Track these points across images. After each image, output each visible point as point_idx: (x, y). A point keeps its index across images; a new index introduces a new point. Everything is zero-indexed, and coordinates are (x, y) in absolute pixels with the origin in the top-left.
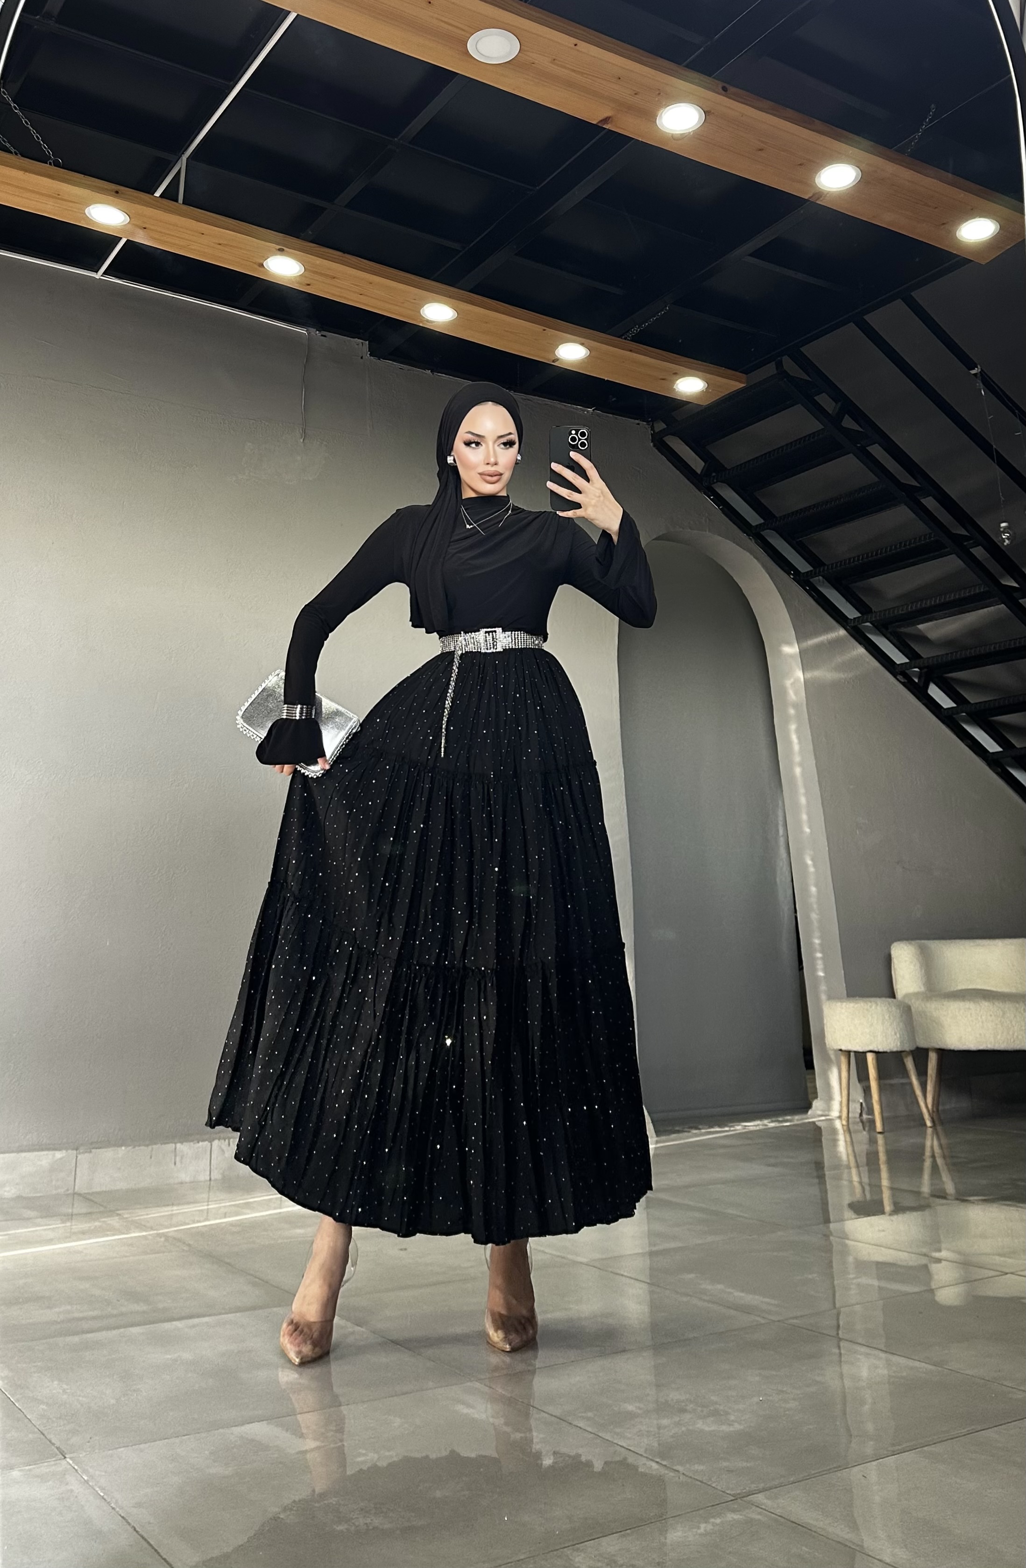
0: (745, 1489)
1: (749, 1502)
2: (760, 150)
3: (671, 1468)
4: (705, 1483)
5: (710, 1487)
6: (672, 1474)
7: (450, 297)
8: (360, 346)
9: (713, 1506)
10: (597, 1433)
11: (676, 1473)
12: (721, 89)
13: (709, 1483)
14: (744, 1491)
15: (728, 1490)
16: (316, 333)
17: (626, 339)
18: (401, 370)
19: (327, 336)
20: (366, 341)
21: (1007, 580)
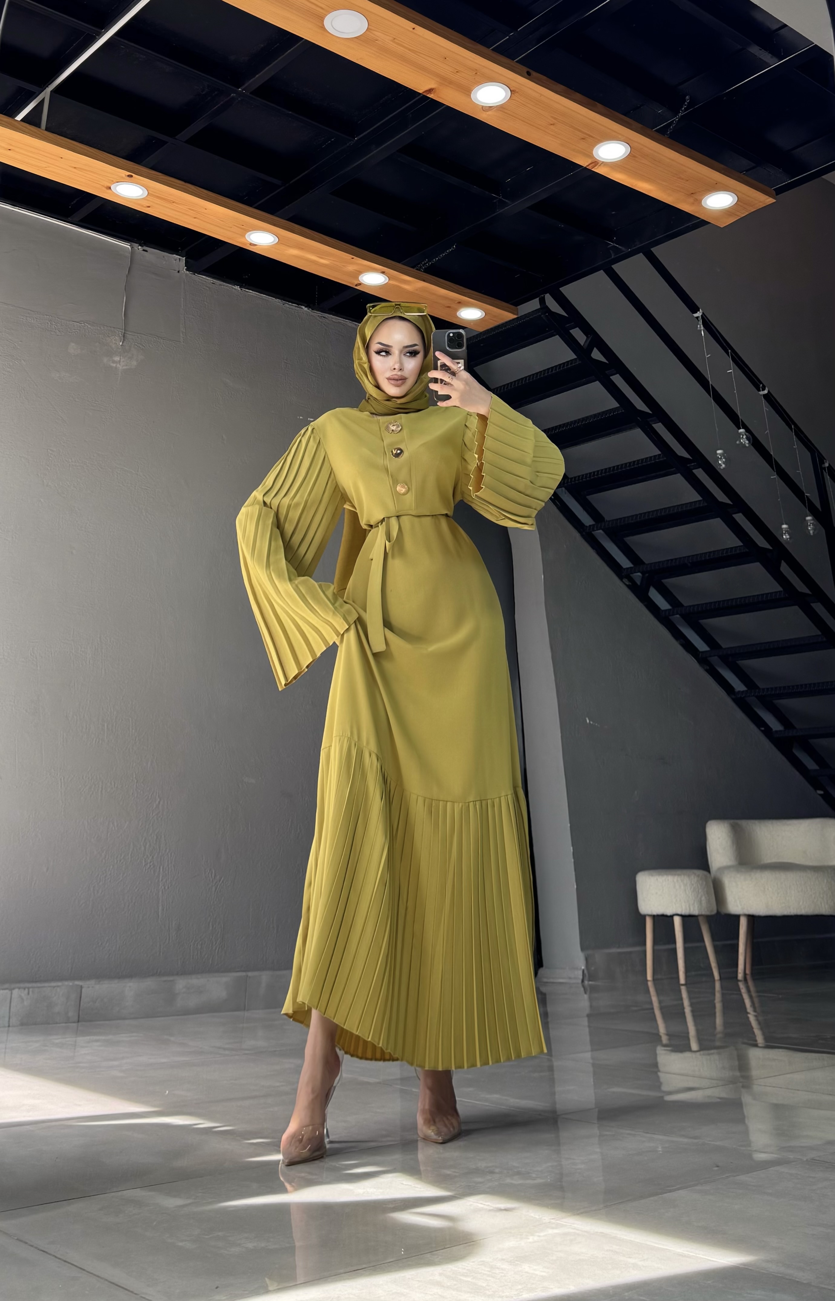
2: (552, 124)
7: (273, 225)
8: (177, 261)
12: (525, 73)
16: (137, 248)
17: (420, 270)
18: (213, 284)
19: (148, 251)
20: (183, 257)
21: (722, 497)
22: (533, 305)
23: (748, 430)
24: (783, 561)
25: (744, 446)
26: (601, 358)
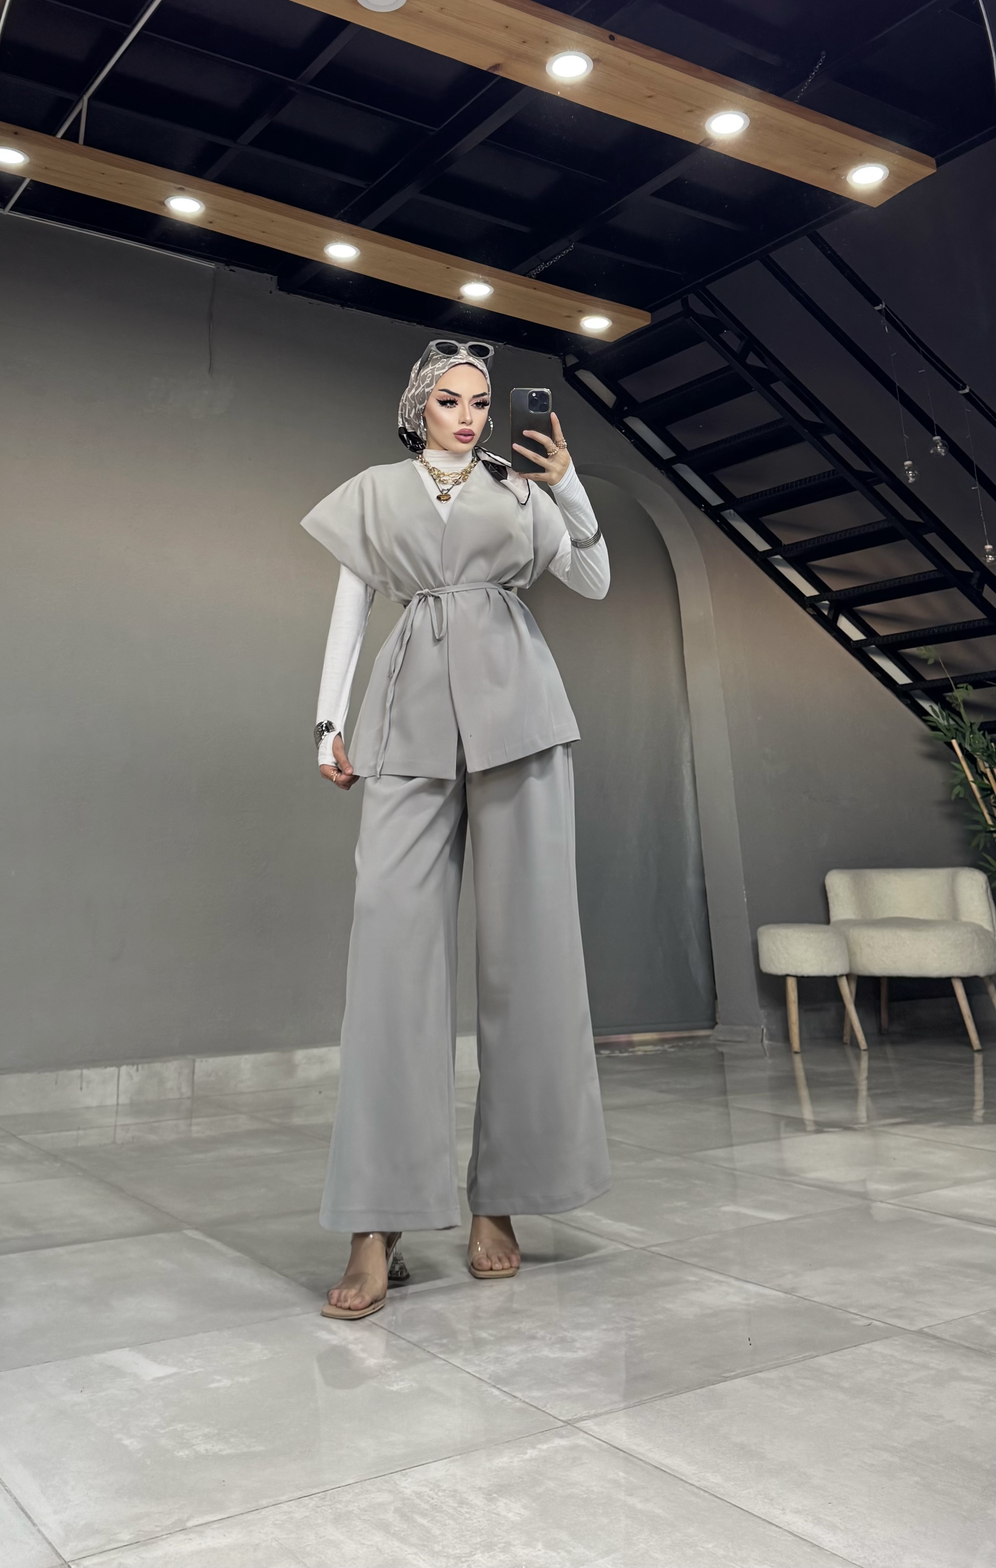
0: (577, 1415)
1: (577, 1428)
2: (649, 97)
3: (511, 1394)
4: (540, 1409)
5: (543, 1413)
6: (509, 1400)
7: (353, 235)
8: (267, 281)
9: (543, 1431)
10: (447, 1360)
11: (515, 1399)
12: (608, 39)
13: (543, 1409)
14: (575, 1417)
15: (560, 1416)
16: (224, 269)
17: (531, 277)
18: (310, 304)
19: (235, 270)
20: (275, 275)
21: (911, 516)
22: (676, 307)
23: (944, 436)
24: (985, 584)
25: (940, 455)
26: (759, 364)
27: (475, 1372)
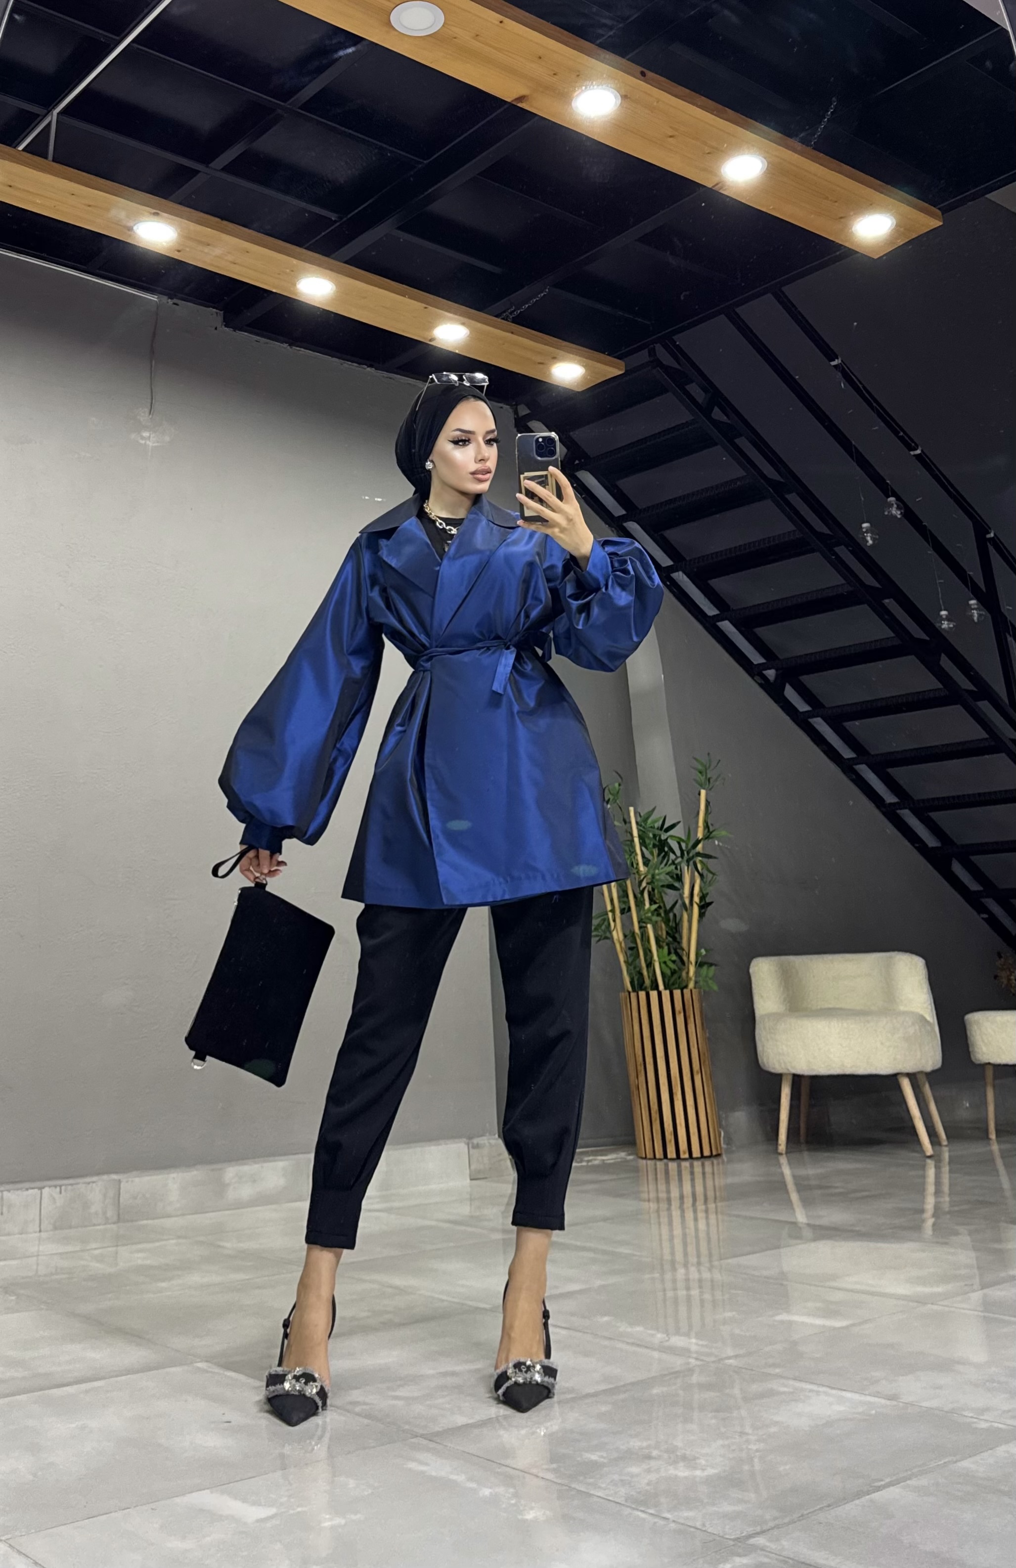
0: (745, 1532)
1: (751, 1546)
2: (671, 137)
3: (660, 1517)
4: (701, 1529)
5: (707, 1533)
7: (328, 269)
9: (716, 1551)
11: (665, 1520)
12: (638, 74)
13: (704, 1529)
14: (743, 1535)
16: (168, 302)
17: (507, 320)
18: (256, 342)
19: (180, 304)
20: (220, 311)
21: (870, 580)
22: (643, 357)
23: (898, 498)
24: (943, 655)
25: (896, 517)
26: (724, 418)
27: (607, 1495)
